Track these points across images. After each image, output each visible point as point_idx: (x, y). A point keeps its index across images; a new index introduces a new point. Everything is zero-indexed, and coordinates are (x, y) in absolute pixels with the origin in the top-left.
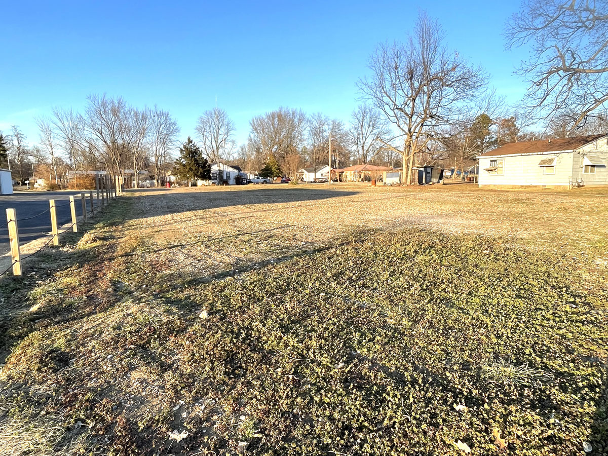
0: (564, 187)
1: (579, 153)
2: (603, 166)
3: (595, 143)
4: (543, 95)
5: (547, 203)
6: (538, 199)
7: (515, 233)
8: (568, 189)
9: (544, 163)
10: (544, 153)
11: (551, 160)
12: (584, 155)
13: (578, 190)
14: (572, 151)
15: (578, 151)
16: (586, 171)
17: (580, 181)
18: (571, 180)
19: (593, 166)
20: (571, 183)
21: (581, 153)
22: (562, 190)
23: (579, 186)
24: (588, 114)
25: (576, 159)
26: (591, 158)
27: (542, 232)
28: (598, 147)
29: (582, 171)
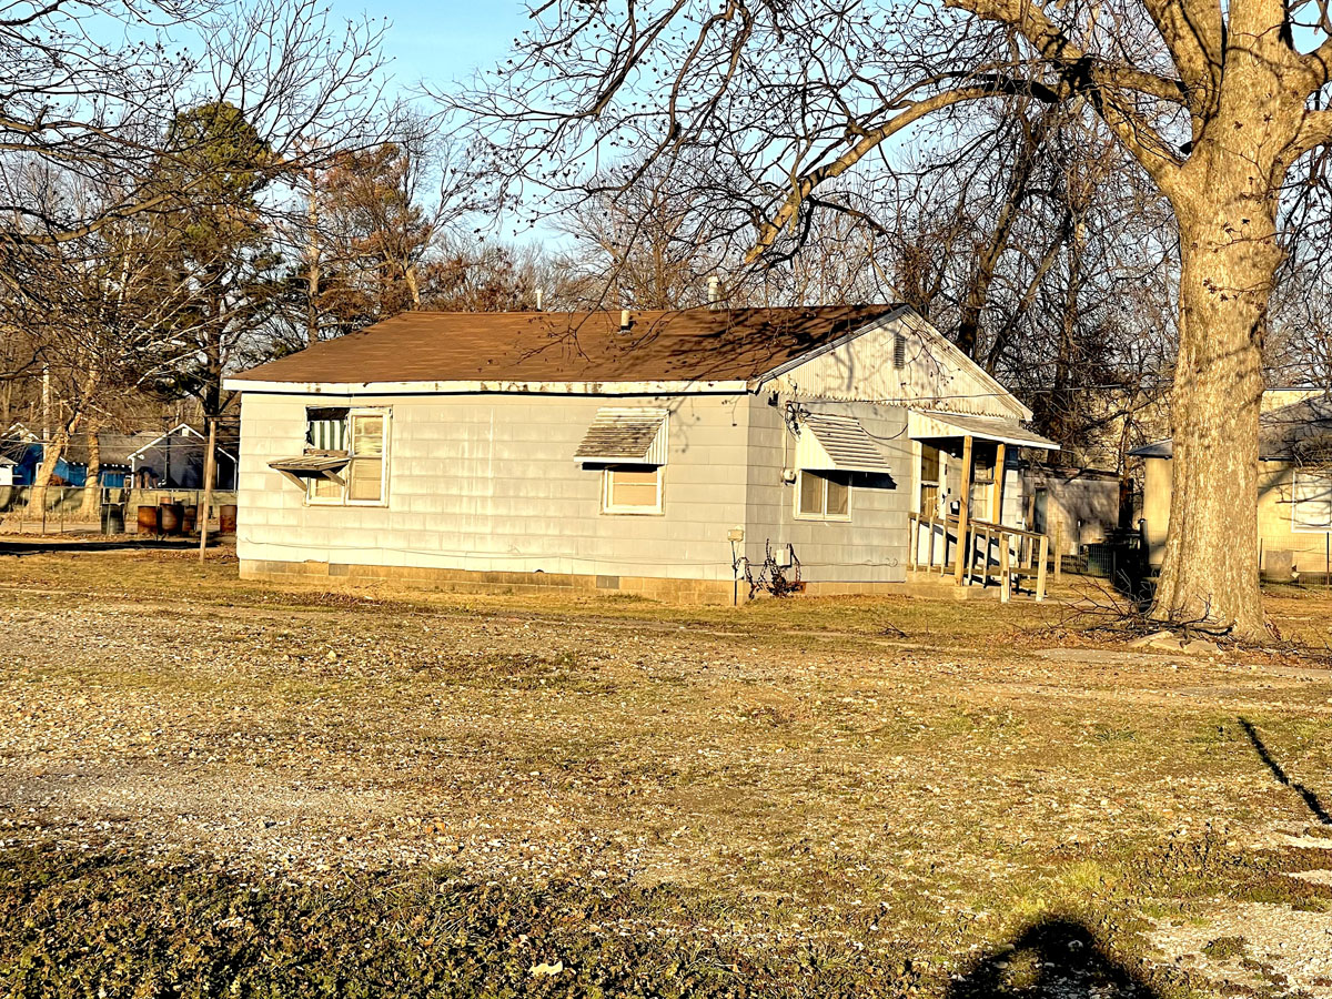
0: (712, 591)
1: (773, 402)
2: (882, 481)
3: (841, 351)
4: (606, 59)
5: (677, 681)
6: (619, 661)
7: (612, 856)
8: (729, 604)
9: (608, 446)
10: (607, 387)
11: (641, 433)
12: (797, 413)
13: (777, 607)
14: (741, 385)
15: (769, 387)
16: (809, 504)
17: (781, 558)
18: (741, 551)
19: (839, 478)
20: (741, 572)
21: (782, 401)
22: (699, 604)
23: (780, 587)
24: (816, 192)
25: (762, 435)
26: (826, 436)
27: (741, 845)
28: (858, 373)
29: (790, 505)
